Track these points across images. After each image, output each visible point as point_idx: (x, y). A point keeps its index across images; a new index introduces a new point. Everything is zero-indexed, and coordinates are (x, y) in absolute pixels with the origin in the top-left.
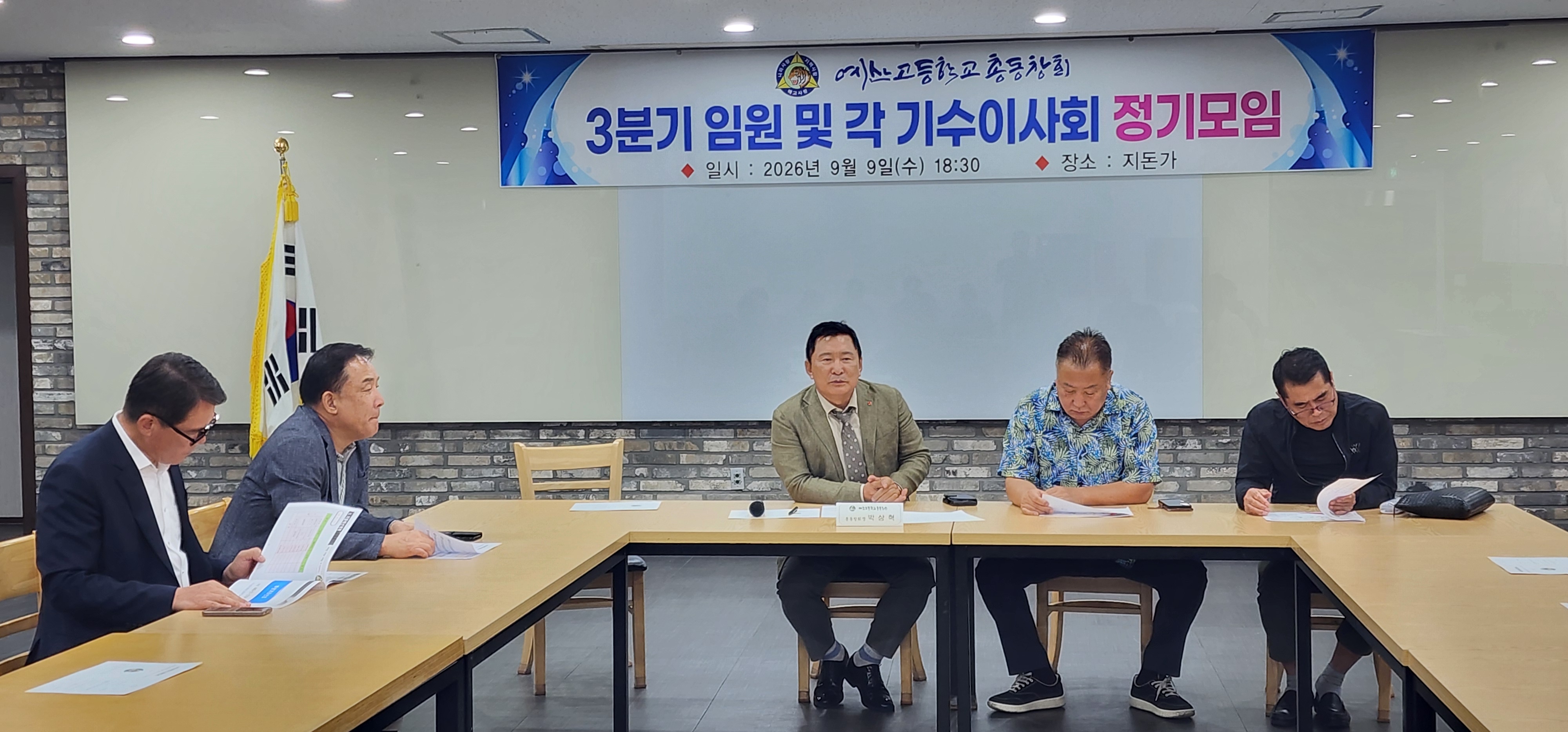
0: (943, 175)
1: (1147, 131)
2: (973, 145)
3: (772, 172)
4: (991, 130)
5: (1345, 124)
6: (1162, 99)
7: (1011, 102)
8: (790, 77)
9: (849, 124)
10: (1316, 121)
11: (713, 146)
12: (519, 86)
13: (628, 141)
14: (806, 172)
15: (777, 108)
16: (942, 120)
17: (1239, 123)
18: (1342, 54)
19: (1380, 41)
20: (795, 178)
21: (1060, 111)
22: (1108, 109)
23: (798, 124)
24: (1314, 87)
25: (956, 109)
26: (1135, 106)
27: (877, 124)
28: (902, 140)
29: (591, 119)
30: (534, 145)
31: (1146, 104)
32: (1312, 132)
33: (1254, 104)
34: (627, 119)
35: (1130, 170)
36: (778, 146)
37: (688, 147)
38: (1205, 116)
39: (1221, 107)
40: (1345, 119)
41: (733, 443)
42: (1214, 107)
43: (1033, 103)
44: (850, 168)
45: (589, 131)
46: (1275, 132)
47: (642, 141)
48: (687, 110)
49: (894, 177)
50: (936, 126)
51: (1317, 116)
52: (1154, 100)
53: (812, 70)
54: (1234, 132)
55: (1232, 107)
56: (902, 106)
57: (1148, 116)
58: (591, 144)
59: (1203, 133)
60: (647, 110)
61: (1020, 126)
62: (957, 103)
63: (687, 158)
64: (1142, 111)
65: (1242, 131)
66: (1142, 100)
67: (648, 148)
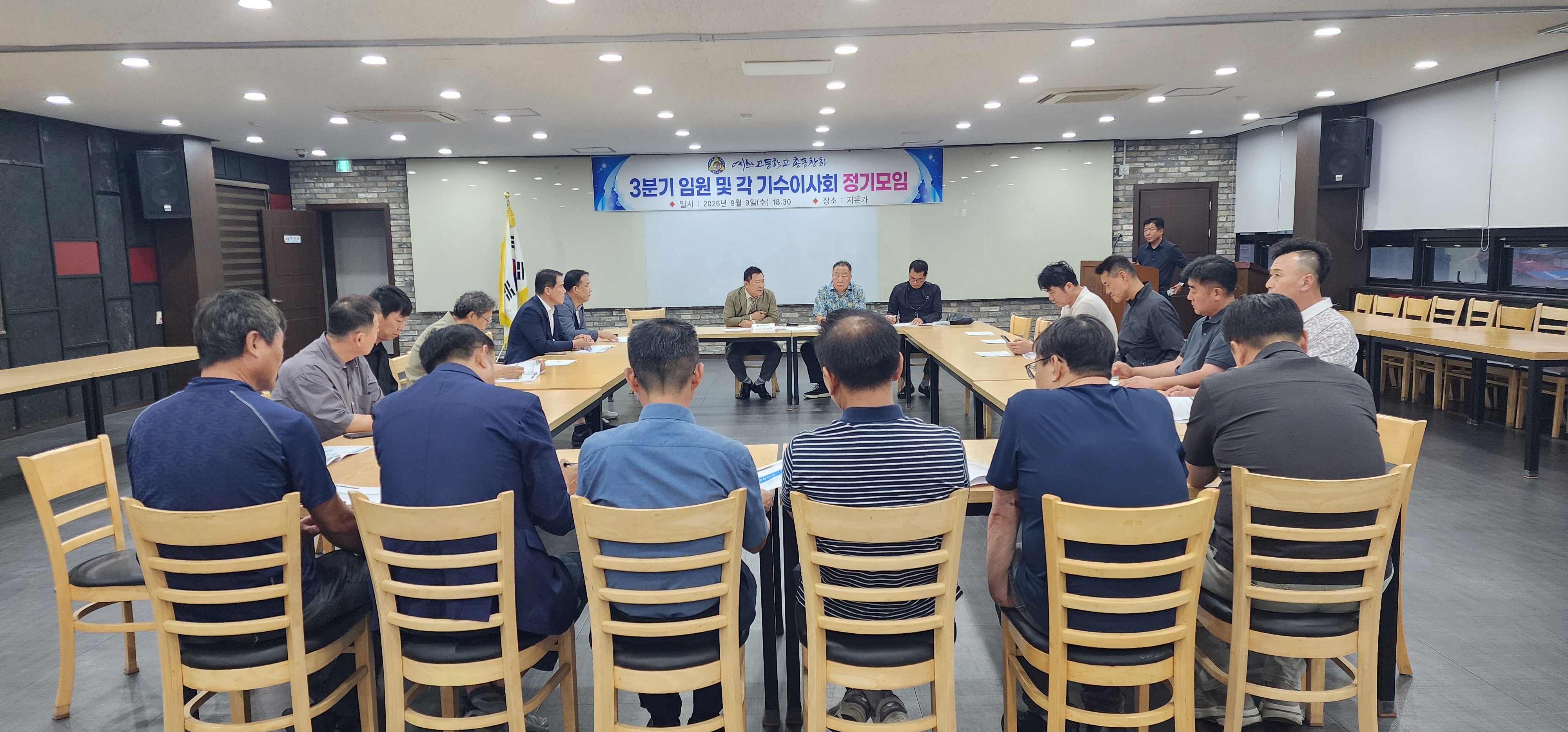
0: (777, 206)
1: (856, 188)
2: (788, 194)
3: (707, 204)
4: (795, 188)
5: (932, 185)
6: (861, 175)
7: (803, 176)
8: (714, 166)
9: (738, 185)
10: (921, 184)
11: (682, 194)
12: (601, 169)
13: (647, 192)
14: (721, 205)
15: (709, 179)
16: (775, 184)
17: (891, 185)
18: (931, 157)
19: (945, 152)
20: (716, 208)
21: (823, 180)
22: (841, 179)
23: (717, 185)
24: (920, 170)
25: (781, 179)
26: (851, 178)
27: (749, 185)
28: (760, 192)
29: (632, 183)
30: (608, 194)
31: (856, 177)
32: (919, 188)
33: (897, 177)
34: (647, 183)
35: (850, 204)
36: (709, 194)
37: (672, 195)
38: (879, 182)
39: (885, 178)
40: (932, 183)
41: (693, 316)
42: (882, 178)
43: (812, 177)
44: (739, 203)
45: (631, 188)
46: (906, 188)
47: (653, 192)
48: (671, 179)
49: (757, 207)
50: (773, 186)
51: (922, 182)
52: (859, 176)
53: (722, 163)
54: (890, 188)
55: (889, 178)
56: (759, 178)
57: (856, 182)
58: (632, 194)
59: (878, 189)
60: (655, 180)
61: (807, 186)
62: (781, 177)
63: (671, 199)
64: (854, 180)
65: (893, 188)
66: (854, 175)
67: (656, 195)
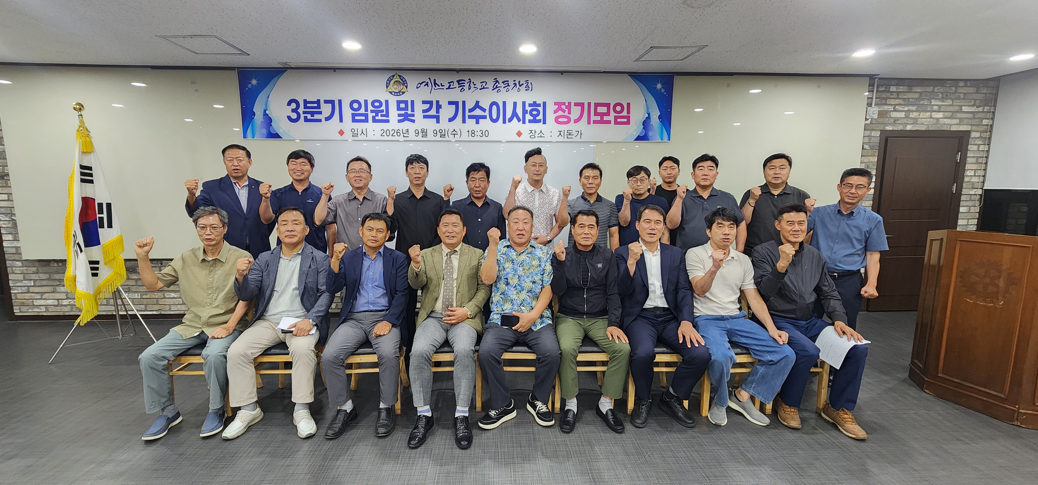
0: (471, 138)
1: (569, 120)
2: (485, 124)
3: (384, 134)
4: (494, 117)
5: (659, 120)
6: (576, 104)
7: (504, 103)
8: (393, 86)
9: (424, 111)
10: (646, 118)
11: (354, 120)
12: (250, 86)
13: (309, 117)
14: (402, 135)
15: (387, 102)
16: (471, 111)
17: (611, 118)
18: (659, 86)
19: (676, 80)
20: (396, 138)
21: (528, 108)
22: (551, 108)
23: (398, 110)
24: (646, 101)
25: (477, 105)
26: (563, 107)
27: (438, 112)
28: (451, 120)
29: (289, 104)
30: (259, 118)
31: (569, 107)
32: (644, 123)
33: (618, 108)
34: (308, 105)
35: (561, 139)
36: (388, 121)
37: (341, 121)
38: (596, 114)
39: (604, 110)
40: (659, 118)
42: (600, 110)
43: (515, 104)
44: (424, 133)
45: (288, 111)
46: (628, 123)
47: (317, 117)
48: (340, 102)
49: (446, 138)
50: (467, 114)
51: (647, 115)
52: (572, 105)
53: (404, 83)
54: (609, 122)
55: (609, 110)
56: (450, 103)
57: (569, 113)
58: (289, 118)
59: (595, 122)
60: (319, 101)
61: (509, 115)
62: (477, 102)
63: (341, 126)
64: (567, 110)
65: (613, 122)
66: (567, 104)
67: (320, 121)
